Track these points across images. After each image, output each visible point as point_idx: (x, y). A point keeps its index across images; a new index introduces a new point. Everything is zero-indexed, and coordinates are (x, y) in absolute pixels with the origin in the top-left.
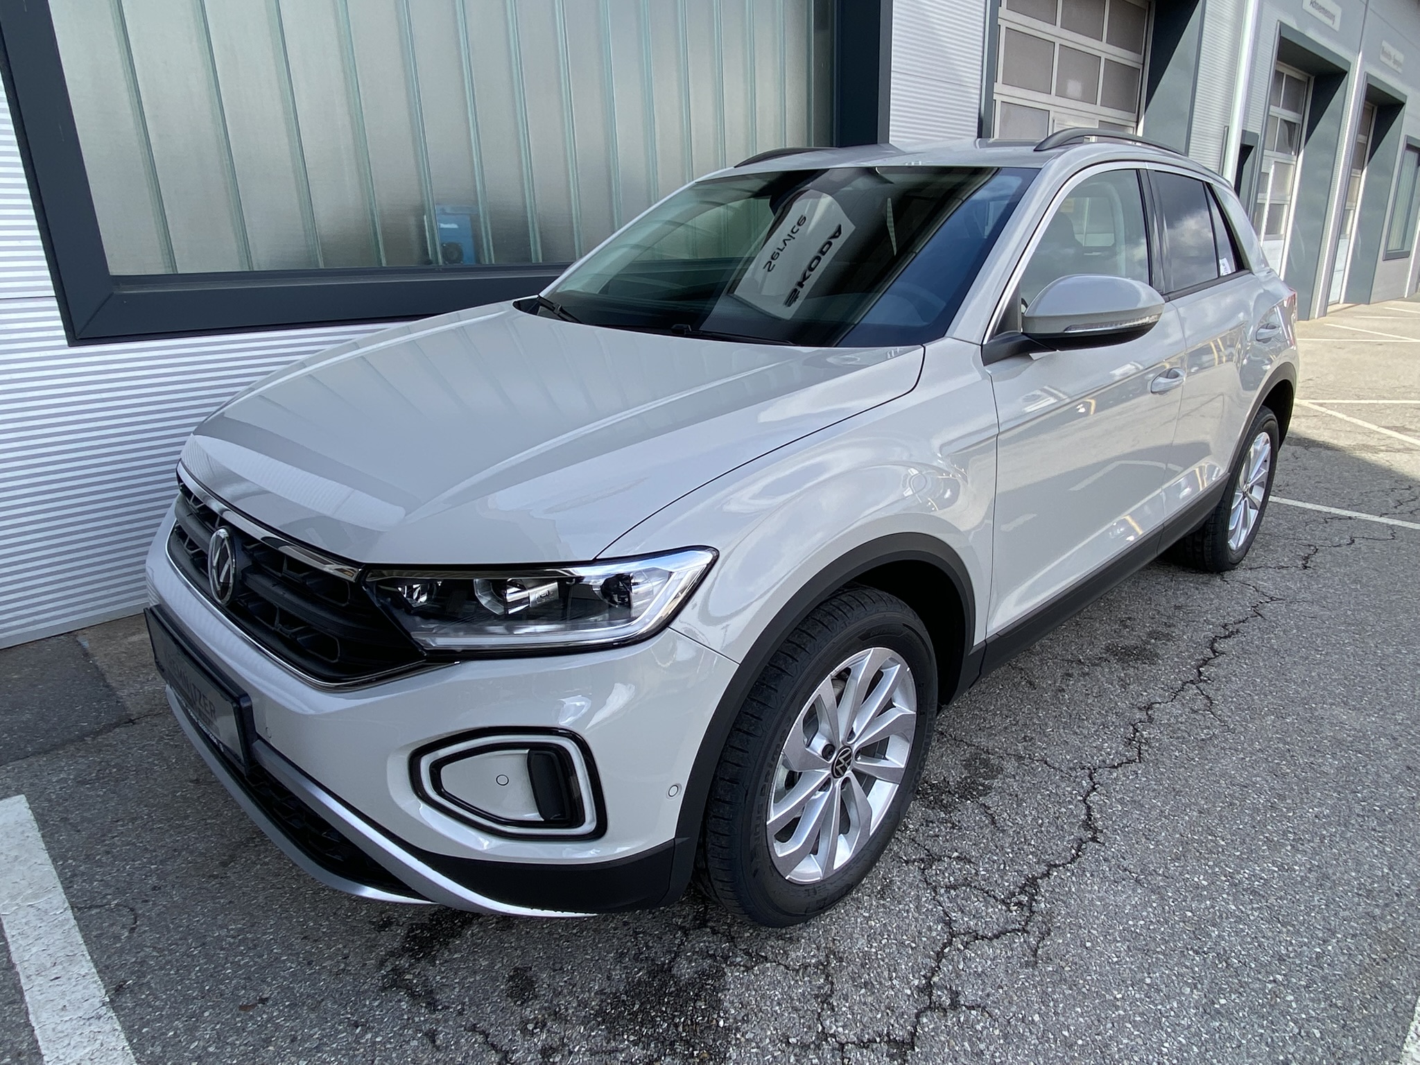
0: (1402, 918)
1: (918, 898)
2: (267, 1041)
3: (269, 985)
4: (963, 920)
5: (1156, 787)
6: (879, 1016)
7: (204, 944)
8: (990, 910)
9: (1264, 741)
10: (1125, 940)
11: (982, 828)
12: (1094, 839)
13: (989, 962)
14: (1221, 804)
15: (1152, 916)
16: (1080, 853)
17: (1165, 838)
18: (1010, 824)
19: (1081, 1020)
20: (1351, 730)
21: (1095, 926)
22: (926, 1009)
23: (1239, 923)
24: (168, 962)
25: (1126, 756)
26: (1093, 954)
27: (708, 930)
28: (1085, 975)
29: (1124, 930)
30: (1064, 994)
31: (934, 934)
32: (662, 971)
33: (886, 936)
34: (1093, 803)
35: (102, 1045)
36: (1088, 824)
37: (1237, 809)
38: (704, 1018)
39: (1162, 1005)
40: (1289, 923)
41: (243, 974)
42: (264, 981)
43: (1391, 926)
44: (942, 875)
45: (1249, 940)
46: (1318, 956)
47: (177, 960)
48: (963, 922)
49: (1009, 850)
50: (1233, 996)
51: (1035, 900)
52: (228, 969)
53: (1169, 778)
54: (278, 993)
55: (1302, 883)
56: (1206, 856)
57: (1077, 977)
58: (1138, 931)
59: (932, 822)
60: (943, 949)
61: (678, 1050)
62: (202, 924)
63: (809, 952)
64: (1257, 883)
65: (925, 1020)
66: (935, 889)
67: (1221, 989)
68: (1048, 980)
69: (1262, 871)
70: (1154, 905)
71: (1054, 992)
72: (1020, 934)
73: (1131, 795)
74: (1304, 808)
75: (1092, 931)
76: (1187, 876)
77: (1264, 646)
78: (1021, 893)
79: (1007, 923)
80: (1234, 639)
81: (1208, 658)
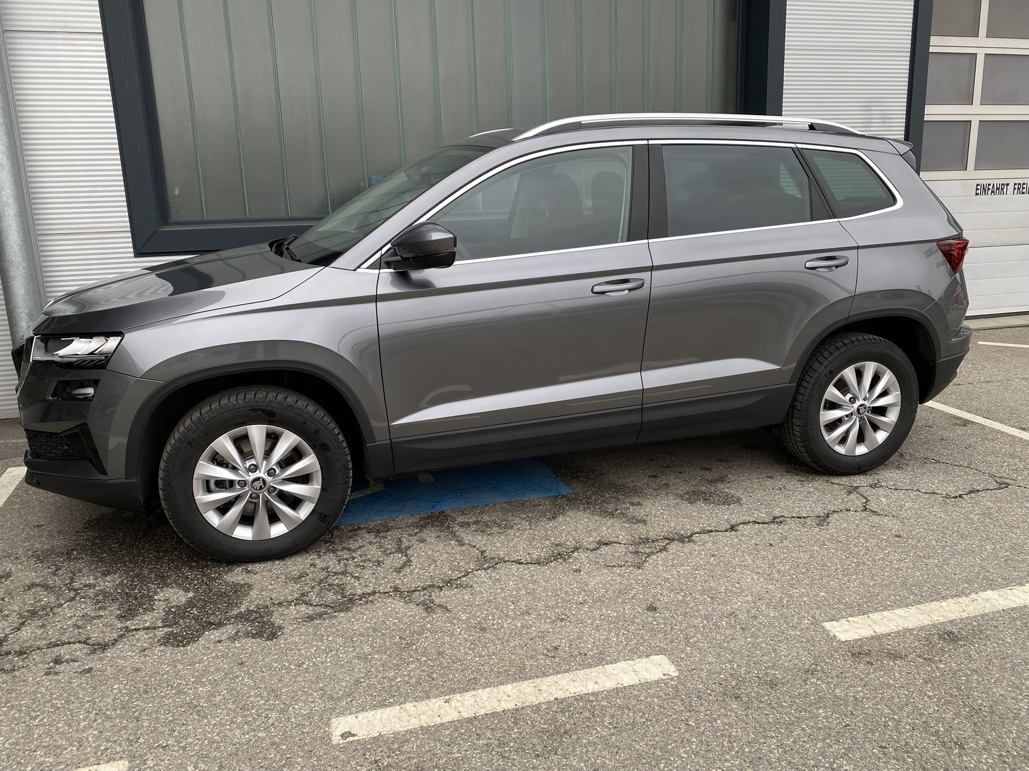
4: (312, 596)
5: (526, 577)
8: (331, 597)
10: (375, 624)
11: (391, 569)
12: (440, 588)
15: (408, 620)
16: (422, 590)
18: (409, 570)
19: (297, 640)
25: (539, 561)
26: (348, 623)
28: (330, 628)
30: (307, 631)
31: (290, 597)
32: (162, 577)
33: (267, 592)
36: (451, 581)
51: (361, 600)
53: (543, 576)
57: (325, 628)
60: (283, 602)
68: (310, 625)
72: (328, 608)
77: (782, 534)
78: (359, 596)
79: (330, 603)
80: (766, 525)
81: (717, 531)
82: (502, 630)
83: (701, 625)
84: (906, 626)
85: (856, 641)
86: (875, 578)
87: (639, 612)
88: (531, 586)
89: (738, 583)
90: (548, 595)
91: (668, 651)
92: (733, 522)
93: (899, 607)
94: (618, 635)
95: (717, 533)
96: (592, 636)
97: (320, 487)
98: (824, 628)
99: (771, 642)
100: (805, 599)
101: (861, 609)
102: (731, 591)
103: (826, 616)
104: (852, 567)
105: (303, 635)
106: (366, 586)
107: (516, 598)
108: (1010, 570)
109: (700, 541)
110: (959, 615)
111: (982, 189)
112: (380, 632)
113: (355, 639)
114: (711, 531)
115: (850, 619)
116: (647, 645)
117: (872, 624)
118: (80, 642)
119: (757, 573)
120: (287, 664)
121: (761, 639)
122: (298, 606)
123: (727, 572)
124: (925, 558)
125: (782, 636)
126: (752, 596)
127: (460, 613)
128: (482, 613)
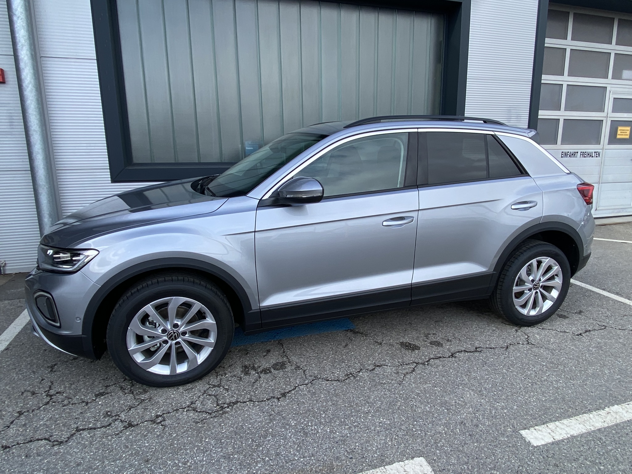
1: (196, 394)
2: (16, 369)
3: (31, 358)
4: (198, 404)
5: (331, 391)
6: (137, 417)
8: (210, 405)
10: (236, 428)
11: (248, 383)
12: (278, 399)
13: (186, 417)
14: (347, 405)
15: (257, 425)
16: (267, 400)
17: (304, 407)
18: (259, 385)
19: (186, 441)
20: (461, 401)
21: (234, 421)
22: (151, 420)
23: (283, 439)
25: (339, 378)
26: (219, 427)
27: (131, 382)
28: (207, 431)
29: (241, 425)
30: (193, 433)
31: (184, 404)
33: (170, 400)
34: (299, 388)
36: (284, 394)
39: (216, 448)
40: (301, 447)
43: (339, 464)
44: (213, 391)
46: (293, 460)
49: (245, 392)
50: (242, 456)
51: (228, 407)
53: (342, 390)
55: (330, 439)
56: (309, 417)
57: (204, 431)
58: (245, 428)
59: (235, 376)
60: (180, 409)
64: (313, 432)
65: (146, 423)
66: (204, 394)
67: (242, 453)
68: (194, 428)
69: (322, 429)
70: (264, 423)
71: (191, 431)
72: (208, 414)
73: (318, 390)
77: (482, 360)
78: (228, 404)
79: (209, 410)
80: (472, 353)
81: (444, 357)
82: (318, 435)
83: (443, 432)
84: (572, 433)
85: (542, 445)
86: (545, 394)
87: (403, 421)
88: (335, 398)
89: (462, 398)
90: (345, 406)
91: (425, 454)
92: (453, 350)
93: (565, 418)
94: (392, 440)
95: (444, 359)
96: (376, 441)
98: (521, 435)
99: (490, 446)
100: (505, 411)
101: (541, 419)
102: (459, 404)
103: (521, 425)
104: (529, 386)
105: (190, 437)
106: (233, 396)
107: (325, 408)
108: (623, 389)
109: (435, 364)
110: (602, 425)
111: (564, 155)
112: (240, 435)
113: (223, 441)
114: (440, 357)
115: (536, 427)
116: (411, 449)
117: (550, 431)
118: (45, 439)
119: (473, 390)
120: (177, 462)
121: (484, 444)
122: (188, 412)
123: (454, 388)
124: (571, 379)
125: (496, 442)
126: (472, 408)
127: (291, 420)
128: (305, 421)
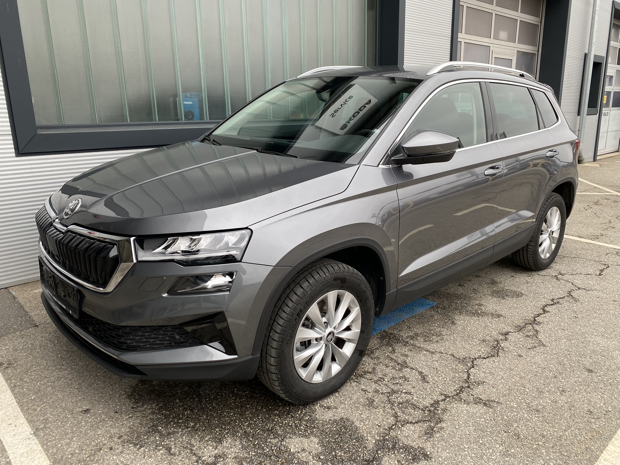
0: (604, 423)
1: (384, 407)
2: (101, 449)
3: (100, 429)
4: (403, 416)
5: (502, 367)
6: (360, 450)
7: (72, 414)
8: (415, 413)
9: (558, 350)
10: (473, 426)
11: (418, 381)
12: (468, 387)
13: (412, 432)
14: (531, 375)
15: (488, 417)
16: (461, 392)
17: (502, 388)
18: (431, 380)
19: (448, 455)
20: (602, 347)
21: (462, 420)
22: (381, 448)
23: (527, 422)
24: (57, 420)
25: (491, 354)
26: (458, 431)
27: (290, 416)
28: (453, 438)
29: (474, 422)
30: (442, 445)
31: (389, 421)
32: (268, 431)
33: (368, 421)
34: (472, 373)
35: (31, 448)
36: (466, 381)
37: (538, 377)
38: (285, 448)
39: (485, 451)
40: (550, 423)
41: (90, 425)
42: (98, 428)
43: (597, 426)
44: (397, 399)
45: (531, 428)
46: (561, 436)
47: (61, 419)
48: (402, 416)
49: (428, 390)
50: (518, 449)
51: (437, 410)
52: (83, 423)
53: (509, 364)
54: (105, 432)
55: (561, 408)
56: (519, 395)
57: (449, 439)
58: (481, 423)
59: (396, 378)
60: (392, 427)
61: (273, 459)
62: (71, 406)
63: (333, 426)
64: (540, 407)
65: (379, 452)
66: (393, 404)
67: (513, 446)
68: (436, 439)
69: (544, 402)
70: (490, 413)
71: (438, 444)
72: (427, 422)
73: (490, 370)
74: (570, 378)
75: (460, 422)
76: (508, 403)
77: (570, 309)
78: (431, 407)
79: (422, 418)
80: (555, 306)
81: (541, 314)
82: (548, 408)
87: (589, 375)
90: (531, 376)
92: (539, 306)
95: (543, 315)
97: (360, 331)
105: (446, 449)
106: (424, 398)
107: (519, 383)
109: (543, 321)
112: (486, 431)
113: (481, 442)
114: (539, 314)
122: (405, 426)
128: (520, 399)
